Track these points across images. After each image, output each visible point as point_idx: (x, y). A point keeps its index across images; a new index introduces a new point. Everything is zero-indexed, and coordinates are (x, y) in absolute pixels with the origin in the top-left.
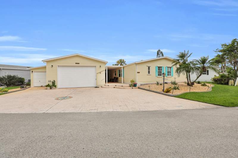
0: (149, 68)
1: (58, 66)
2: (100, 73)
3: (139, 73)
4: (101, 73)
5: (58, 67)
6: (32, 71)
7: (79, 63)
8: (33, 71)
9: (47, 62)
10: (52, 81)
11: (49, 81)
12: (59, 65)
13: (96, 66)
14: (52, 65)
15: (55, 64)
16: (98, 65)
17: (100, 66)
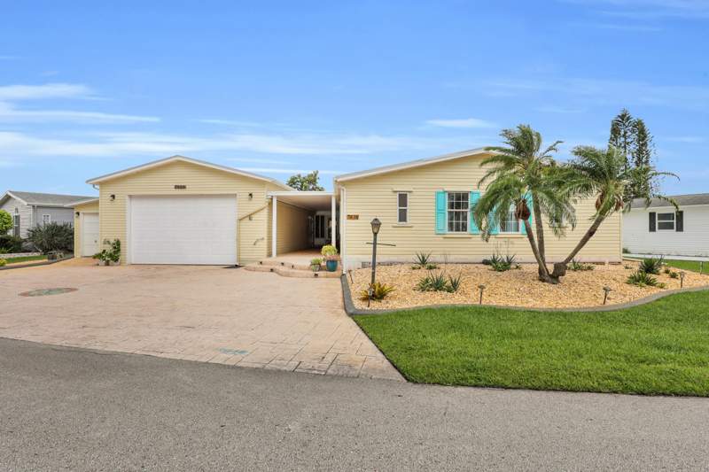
0: (403, 199)
1: (130, 196)
2: (250, 217)
3: (357, 217)
4: (254, 217)
5: (127, 198)
6: (78, 213)
7: (184, 187)
8: (81, 212)
9: (101, 184)
10: (112, 241)
11: (105, 243)
12: (131, 193)
13: (236, 195)
14: (113, 193)
15: (121, 191)
16: (242, 190)
17: (251, 195)
